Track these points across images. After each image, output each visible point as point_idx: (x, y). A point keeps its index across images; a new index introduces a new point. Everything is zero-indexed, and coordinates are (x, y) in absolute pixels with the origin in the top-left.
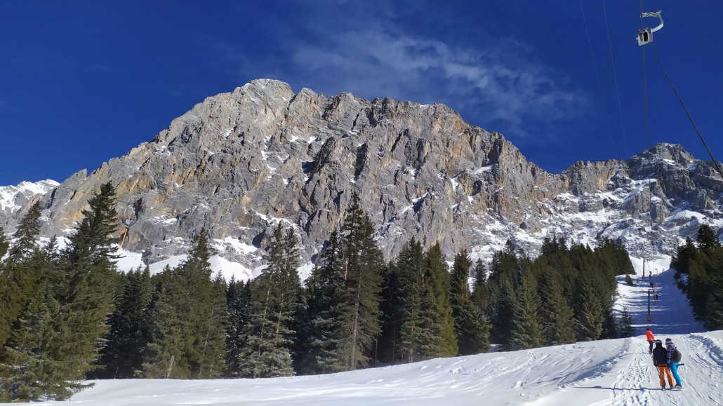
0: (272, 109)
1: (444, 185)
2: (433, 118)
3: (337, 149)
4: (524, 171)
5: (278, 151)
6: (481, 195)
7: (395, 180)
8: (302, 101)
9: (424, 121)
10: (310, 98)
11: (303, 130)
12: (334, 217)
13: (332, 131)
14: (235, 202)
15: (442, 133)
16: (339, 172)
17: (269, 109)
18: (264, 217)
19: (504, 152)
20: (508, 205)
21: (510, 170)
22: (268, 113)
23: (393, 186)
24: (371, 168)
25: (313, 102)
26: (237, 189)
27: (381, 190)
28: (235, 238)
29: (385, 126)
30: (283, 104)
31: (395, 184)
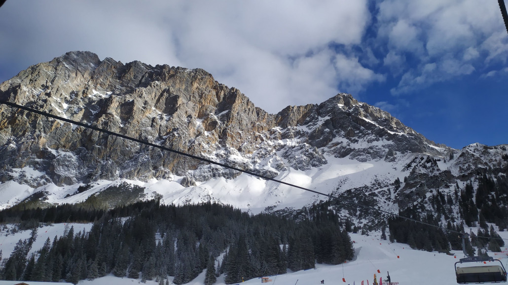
0: (81, 72)
1: (188, 126)
2: (194, 79)
3: (113, 104)
4: (250, 113)
5: (77, 104)
6: (215, 131)
7: (152, 124)
8: (105, 67)
9: (187, 80)
10: (111, 64)
11: (104, 87)
12: (102, 151)
13: (124, 88)
14: (34, 143)
15: (199, 89)
16: (112, 120)
17: (78, 72)
18: (54, 152)
19: (237, 101)
20: (232, 137)
21: (240, 113)
22: (78, 75)
23: (150, 128)
24: (136, 117)
25: (113, 67)
26: (37, 132)
27: (141, 131)
28: (31, 167)
29: (154, 87)
30: (90, 68)
31: (151, 126)
